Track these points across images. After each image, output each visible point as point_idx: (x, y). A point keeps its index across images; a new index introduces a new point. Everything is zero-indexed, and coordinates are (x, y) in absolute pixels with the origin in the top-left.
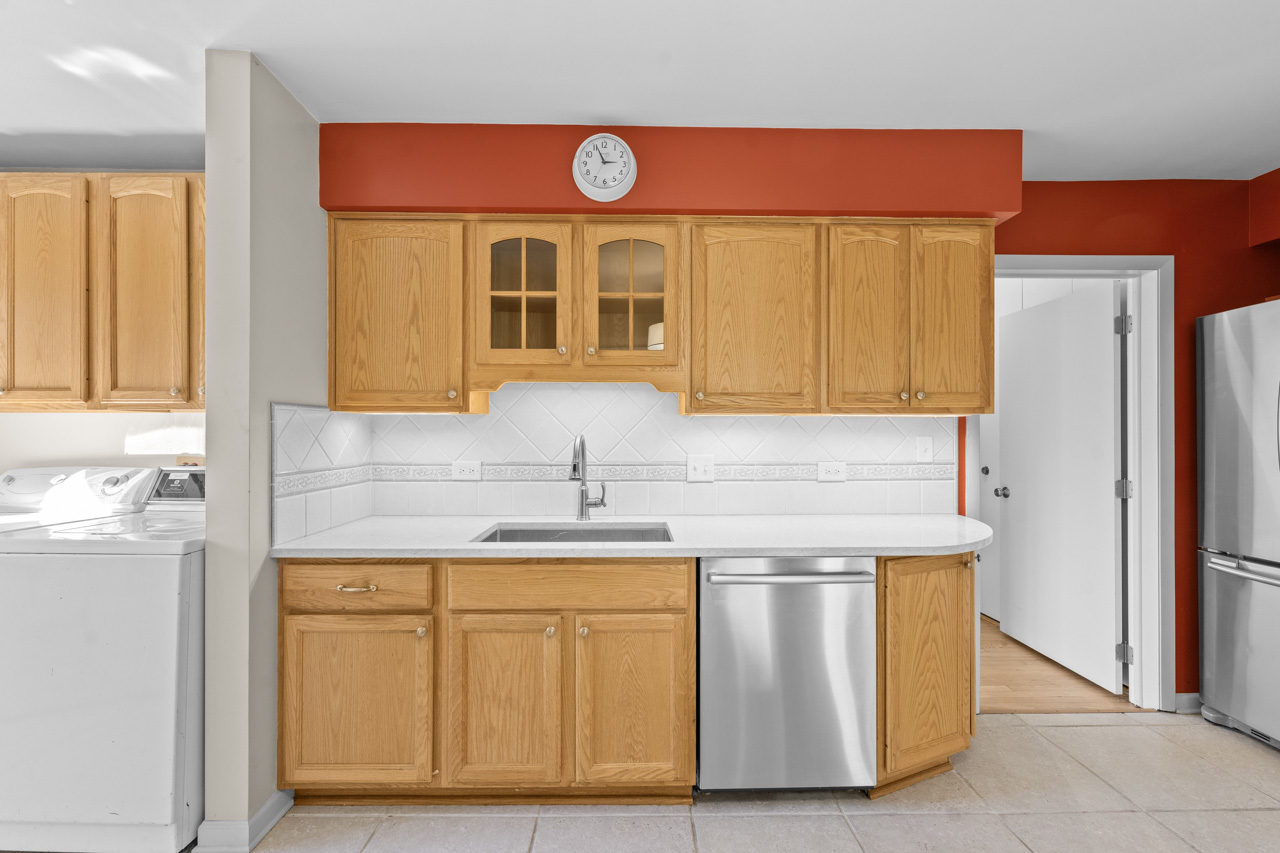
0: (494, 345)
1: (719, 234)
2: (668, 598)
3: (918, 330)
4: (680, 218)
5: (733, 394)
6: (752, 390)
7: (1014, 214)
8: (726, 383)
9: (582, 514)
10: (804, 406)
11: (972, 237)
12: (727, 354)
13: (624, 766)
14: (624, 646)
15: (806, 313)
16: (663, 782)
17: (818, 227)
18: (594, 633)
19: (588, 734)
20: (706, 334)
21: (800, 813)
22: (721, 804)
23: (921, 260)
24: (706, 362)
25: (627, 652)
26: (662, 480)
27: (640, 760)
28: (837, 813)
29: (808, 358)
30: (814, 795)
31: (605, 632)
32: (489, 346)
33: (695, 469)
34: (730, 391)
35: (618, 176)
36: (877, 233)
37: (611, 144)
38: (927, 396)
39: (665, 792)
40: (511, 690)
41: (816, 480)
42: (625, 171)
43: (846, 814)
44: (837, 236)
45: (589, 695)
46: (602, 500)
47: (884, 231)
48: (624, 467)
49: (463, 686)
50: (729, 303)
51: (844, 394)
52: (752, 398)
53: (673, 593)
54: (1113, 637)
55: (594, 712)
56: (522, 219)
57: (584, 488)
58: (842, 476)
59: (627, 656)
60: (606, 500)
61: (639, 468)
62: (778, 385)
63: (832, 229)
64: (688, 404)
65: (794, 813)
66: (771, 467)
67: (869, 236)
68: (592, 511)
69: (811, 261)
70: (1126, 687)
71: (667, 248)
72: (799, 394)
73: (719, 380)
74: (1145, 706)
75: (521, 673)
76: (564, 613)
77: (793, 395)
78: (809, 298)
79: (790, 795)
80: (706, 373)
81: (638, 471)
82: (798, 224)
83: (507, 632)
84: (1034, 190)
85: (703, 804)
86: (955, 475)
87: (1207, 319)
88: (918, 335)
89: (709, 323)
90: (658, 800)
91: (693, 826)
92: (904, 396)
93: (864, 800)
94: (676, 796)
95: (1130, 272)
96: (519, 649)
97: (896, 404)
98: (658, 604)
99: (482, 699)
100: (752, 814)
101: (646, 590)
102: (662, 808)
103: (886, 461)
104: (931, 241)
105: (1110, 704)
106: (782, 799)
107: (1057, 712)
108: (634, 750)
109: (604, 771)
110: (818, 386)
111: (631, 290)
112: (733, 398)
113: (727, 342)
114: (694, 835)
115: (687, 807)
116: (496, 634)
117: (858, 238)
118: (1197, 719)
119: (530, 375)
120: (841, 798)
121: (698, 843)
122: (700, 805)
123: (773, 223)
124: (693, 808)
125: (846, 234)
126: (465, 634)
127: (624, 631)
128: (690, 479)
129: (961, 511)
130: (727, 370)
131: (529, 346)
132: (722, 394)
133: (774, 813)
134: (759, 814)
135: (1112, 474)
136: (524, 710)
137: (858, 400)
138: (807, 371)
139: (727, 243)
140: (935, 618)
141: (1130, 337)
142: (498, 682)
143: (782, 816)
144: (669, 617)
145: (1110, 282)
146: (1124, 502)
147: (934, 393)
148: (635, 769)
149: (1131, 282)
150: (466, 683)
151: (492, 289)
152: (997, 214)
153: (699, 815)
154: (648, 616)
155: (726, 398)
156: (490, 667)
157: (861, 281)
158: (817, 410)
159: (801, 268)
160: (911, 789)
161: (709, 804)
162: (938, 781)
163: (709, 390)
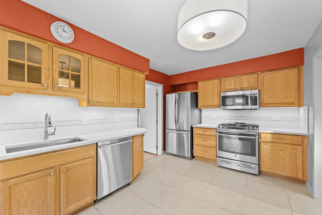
0: (9, 79)
1: (96, 62)
2: (90, 154)
3: (135, 92)
4: (85, 54)
5: (99, 102)
6: (104, 102)
7: (148, 74)
8: (97, 100)
9: (46, 138)
10: (115, 106)
11: (143, 76)
12: (98, 92)
13: (77, 204)
14: (77, 171)
15: (115, 85)
16: (88, 203)
17: (118, 66)
18: (67, 170)
19: (65, 201)
20: (92, 87)
21: (119, 194)
22: (101, 201)
23: (135, 78)
24: (92, 94)
25: (78, 172)
26: (73, 125)
27: (82, 200)
28: (126, 190)
29: (116, 95)
30: (120, 189)
31: (70, 169)
32: (7, 79)
33: (84, 121)
34: (98, 101)
35: (69, 37)
36: (128, 71)
37: (66, 26)
38: (136, 104)
39: (86, 207)
40: (33, 199)
41: (113, 122)
42: (71, 36)
43: (127, 189)
44: (121, 69)
45: (65, 189)
46: (54, 133)
47: (130, 71)
48: (60, 122)
49: (9, 207)
50: (98, 80)
51: (123, 103)
52: (104, 103)
53: (91, 153)
54: (156, 145)
55: (67, 194)
56: (25, 36)
57: (46, 130)
58: (118, 121)
59: (77, 173)
60: (55, 133)
61: (66, 122)
62: (109, 101)
63: (120, 68)
64: (87, 104)
65: (117, 195)
66: (103, 120)
67: (127, 71)
68: (49, 137)
69: (116, 74)
70: (157, 153)
71: (81, 62)
72: (114, 103)
73: (95, 99)
74: (160, 155)
75: (38, 192)
76: (56, 168)
77: (113, 103)
78: (116, 82)
79: (115, 192)
80: (92, 96)
81: (65, 123)
82: (114, 65)
83: (31, 180)
84: (151, 70)
85: (97, 204)
86: (137, 120)
87: (166, 95)
88: (135, 93)
89: (93, 84)
90: (84, 209)
91: (97, 209)
92: (133, 105)
93: (129, 186)
94: (89, 206)
95: (158, 86)
96: (37, 184)
97: (131, 106)
98: (87, 157)
99: (19, 208)
100: (109, 199)
101: (84, 154)
102: (86, 210)
103: (126, 118)
104: (137, 75)
105: (155, 156)
106: (114, 193)
107: (150, 159)
108: (80, 198)
109: (71, 208)
110: (117, 101)
111: (70, 70)
112: (99, 103)
113: (98, 89)
114: (98, 210)
115: (93, 207)
116: (26, 183)
117: (125, 71)
118: (165, 154)
119: (28, 92)
120: (125, 187)
121: (100, 211)
122: (96, 205)
123: (108, 63)
124: (95, 206)
125: (123, 70)
126: (10, 187)
127: (77, 167)
128: (82, 124)
129: (138, 127)
130: (98, 96)
131: (28, 81)
132: (96, 102)
133: (114, 197)
134: (111, 198)
135: (156, 119)
136: (39, 204)
137: (125, 105)
138: (115, 98)
139: (98, 65)
140: (139, 146)
141: (158, 96)
142: (27, 199)
143: (116, 196)
144: (90, 159)
145: (156, 87)
146: (157, 123)
147: (138, 104)
148: (81, 203)
149: (158, 87)
150: (11, 205)
151: (9, 57)
152: (146, 73)
153: (97, 206)
154: (84, 161)
155: (97, 103)
156: (23, 195)
157: (125, 80)
158: (117, 107)
159: (114, 75)
160: (136, 180)
161: (98, 203)
162: (139, 177)
163: (93, 101)
